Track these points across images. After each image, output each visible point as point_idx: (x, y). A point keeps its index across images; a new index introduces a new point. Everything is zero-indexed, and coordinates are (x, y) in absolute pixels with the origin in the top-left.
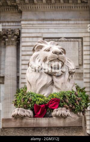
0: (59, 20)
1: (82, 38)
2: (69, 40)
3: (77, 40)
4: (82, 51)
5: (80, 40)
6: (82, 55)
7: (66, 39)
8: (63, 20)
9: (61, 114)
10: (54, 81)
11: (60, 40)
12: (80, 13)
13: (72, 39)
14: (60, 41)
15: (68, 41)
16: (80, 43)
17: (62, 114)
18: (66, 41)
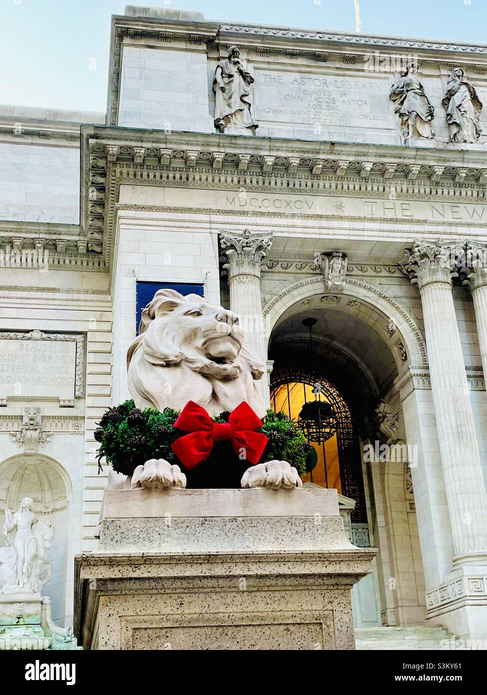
0: (30, 289)
1: (84, 334)
2: (52, 336)
3: (73, 337)
4: (85, 364)
5: (79, 338)
6: (84, 374)
7: (45, 336)
8: (39, 289)
9: (283, 479)
10: (219, 394)
11: (28, 335)
12: (83, 276)
13: (61, 336)
14: (29, 339)
15: (50, 339)
16: (80, 344)
17: (286, 479)
18: (44, 339)
